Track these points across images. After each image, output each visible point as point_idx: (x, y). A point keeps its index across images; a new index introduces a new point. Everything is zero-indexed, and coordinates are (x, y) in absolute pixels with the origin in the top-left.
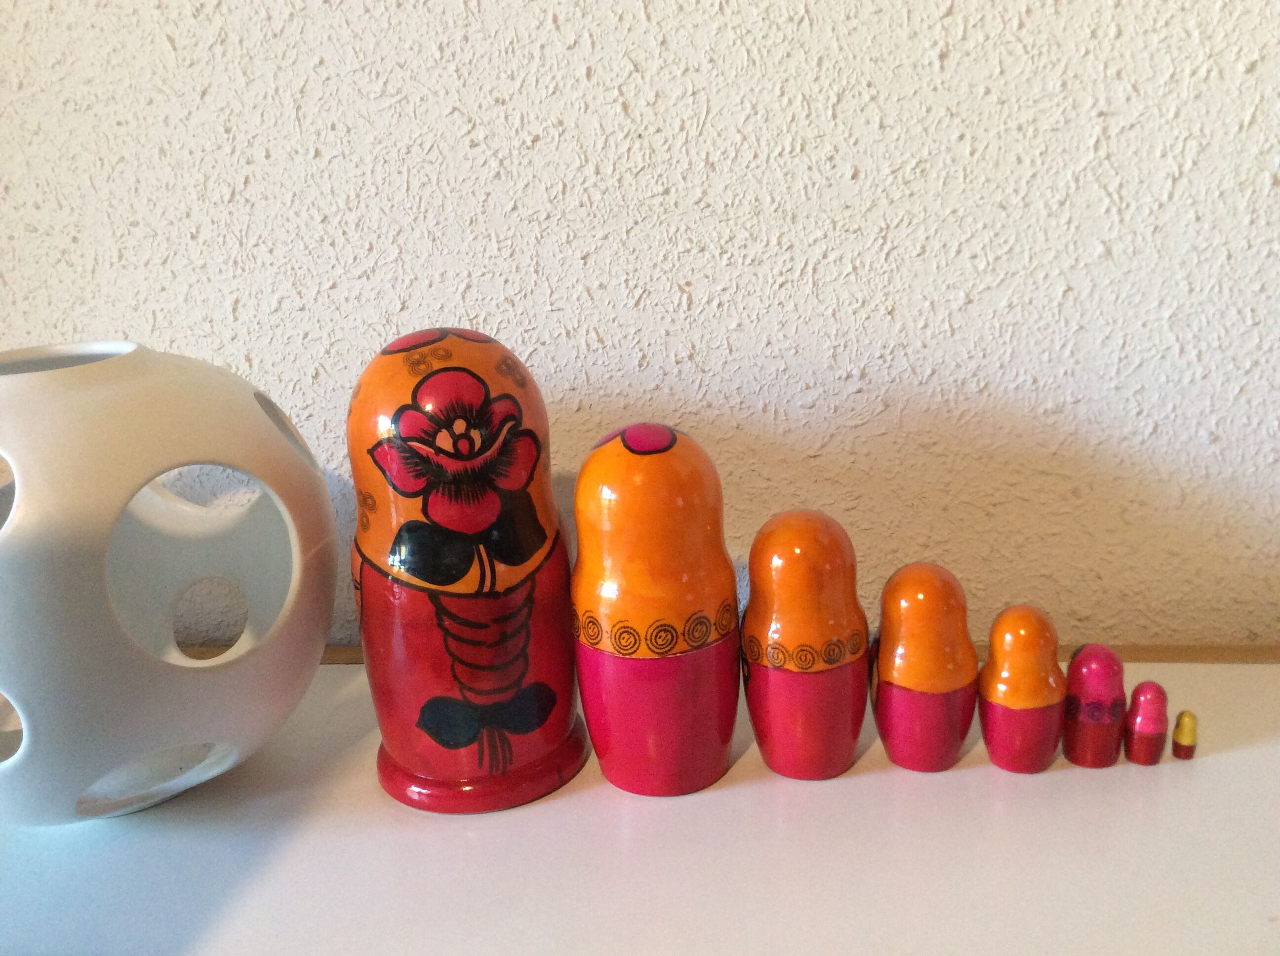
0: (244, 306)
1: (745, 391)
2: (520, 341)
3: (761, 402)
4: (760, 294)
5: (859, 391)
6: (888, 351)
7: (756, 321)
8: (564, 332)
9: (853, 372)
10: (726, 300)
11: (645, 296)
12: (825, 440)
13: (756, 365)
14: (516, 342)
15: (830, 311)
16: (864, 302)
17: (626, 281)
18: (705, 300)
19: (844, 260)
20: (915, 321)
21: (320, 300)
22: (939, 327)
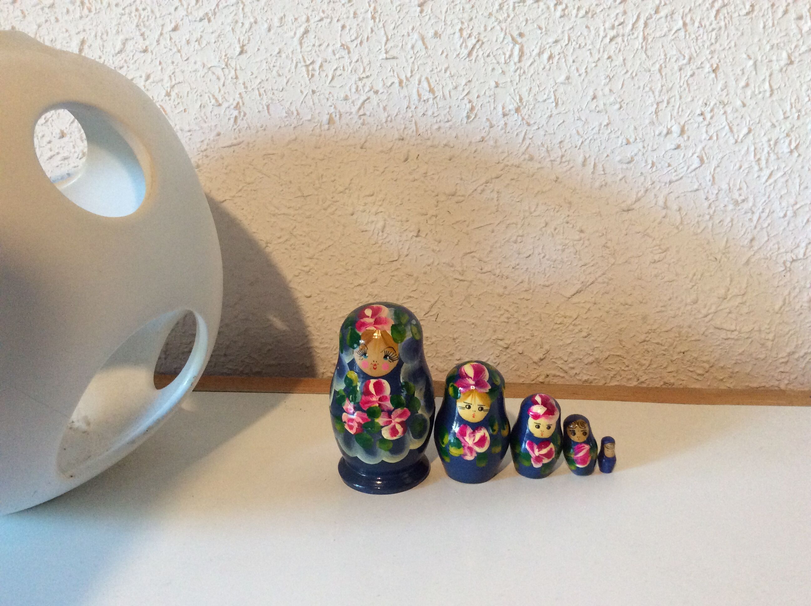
0: (90, 46)
1: (566, 145)
2: (353, 90)
3: (582, 156)
4: (590, 47)
5: (678, 147)
6: (709, 109)
7: (584, 74)
8: (397, 81)
9: (673, 129)
10: (556, 53)
11: (478, 46)
12: (640, 195)
13: (580, 119)
14: (350, 90)
15: (657, 66)
16: (690, 59)
17: (461, 30)
18: (536, 51)
19: (675, 16)
20: (737, 80)
21: (162, 42)
22: (759, 86)
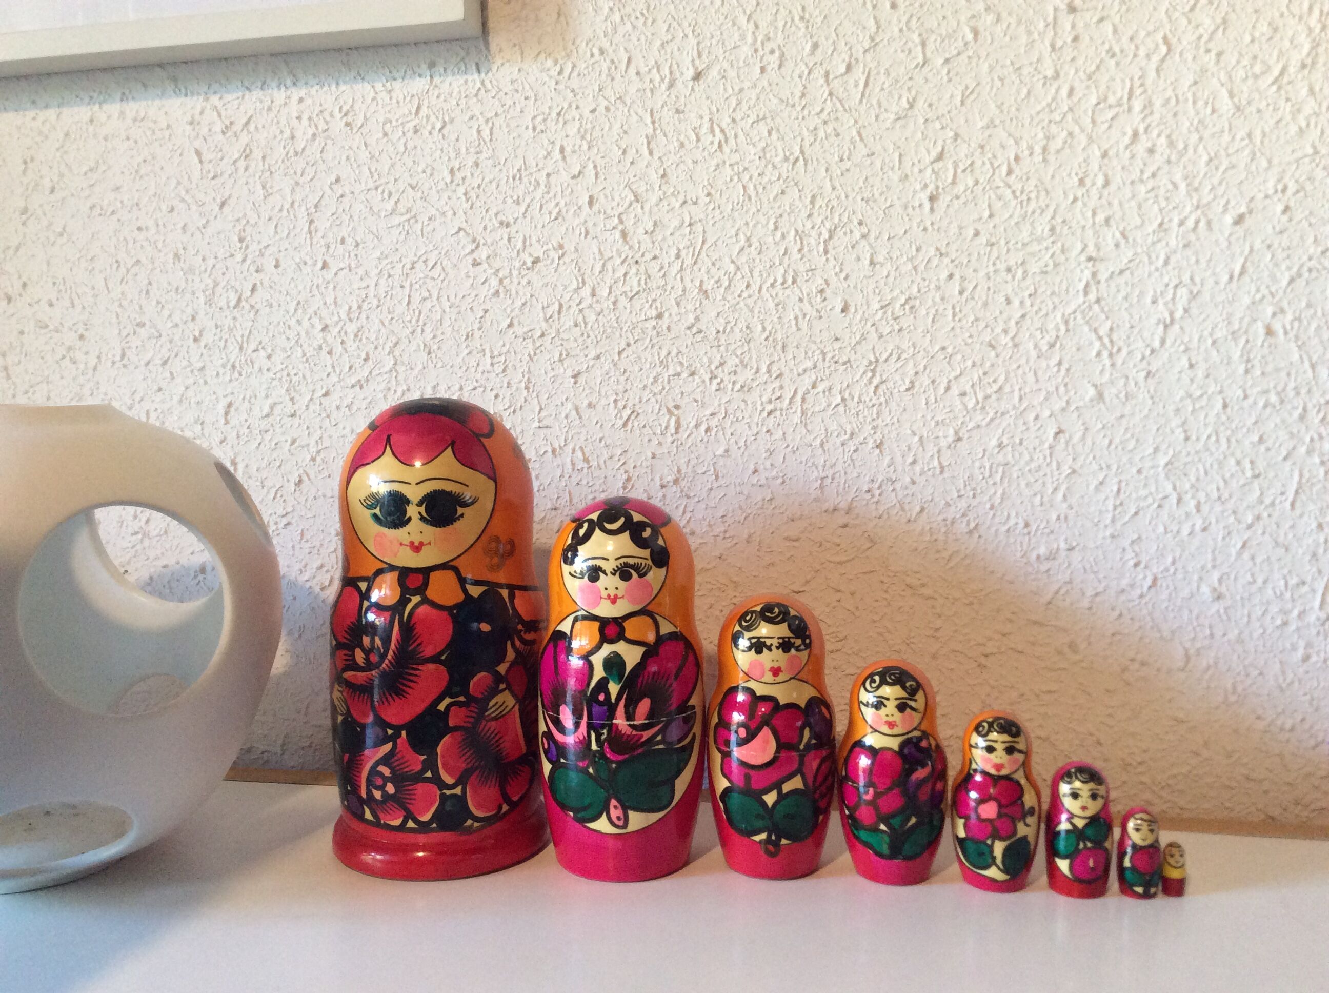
0: (236, 410)
1: (729, 520)
3: (746, 531)
4: (748, 421)
6: (876, 486)
7: (743, 448)
8: (550, 450)
10: (714, 426)
11: (633, 417)
12: (810, 576)
13: (742, 493)
15: (818, 442)
16: (852, 434)
17: (616, 401)
18: (693, 423)
19: (834, 392)
20: (904, 456)
21: (312, 407)
22: (928, 463)
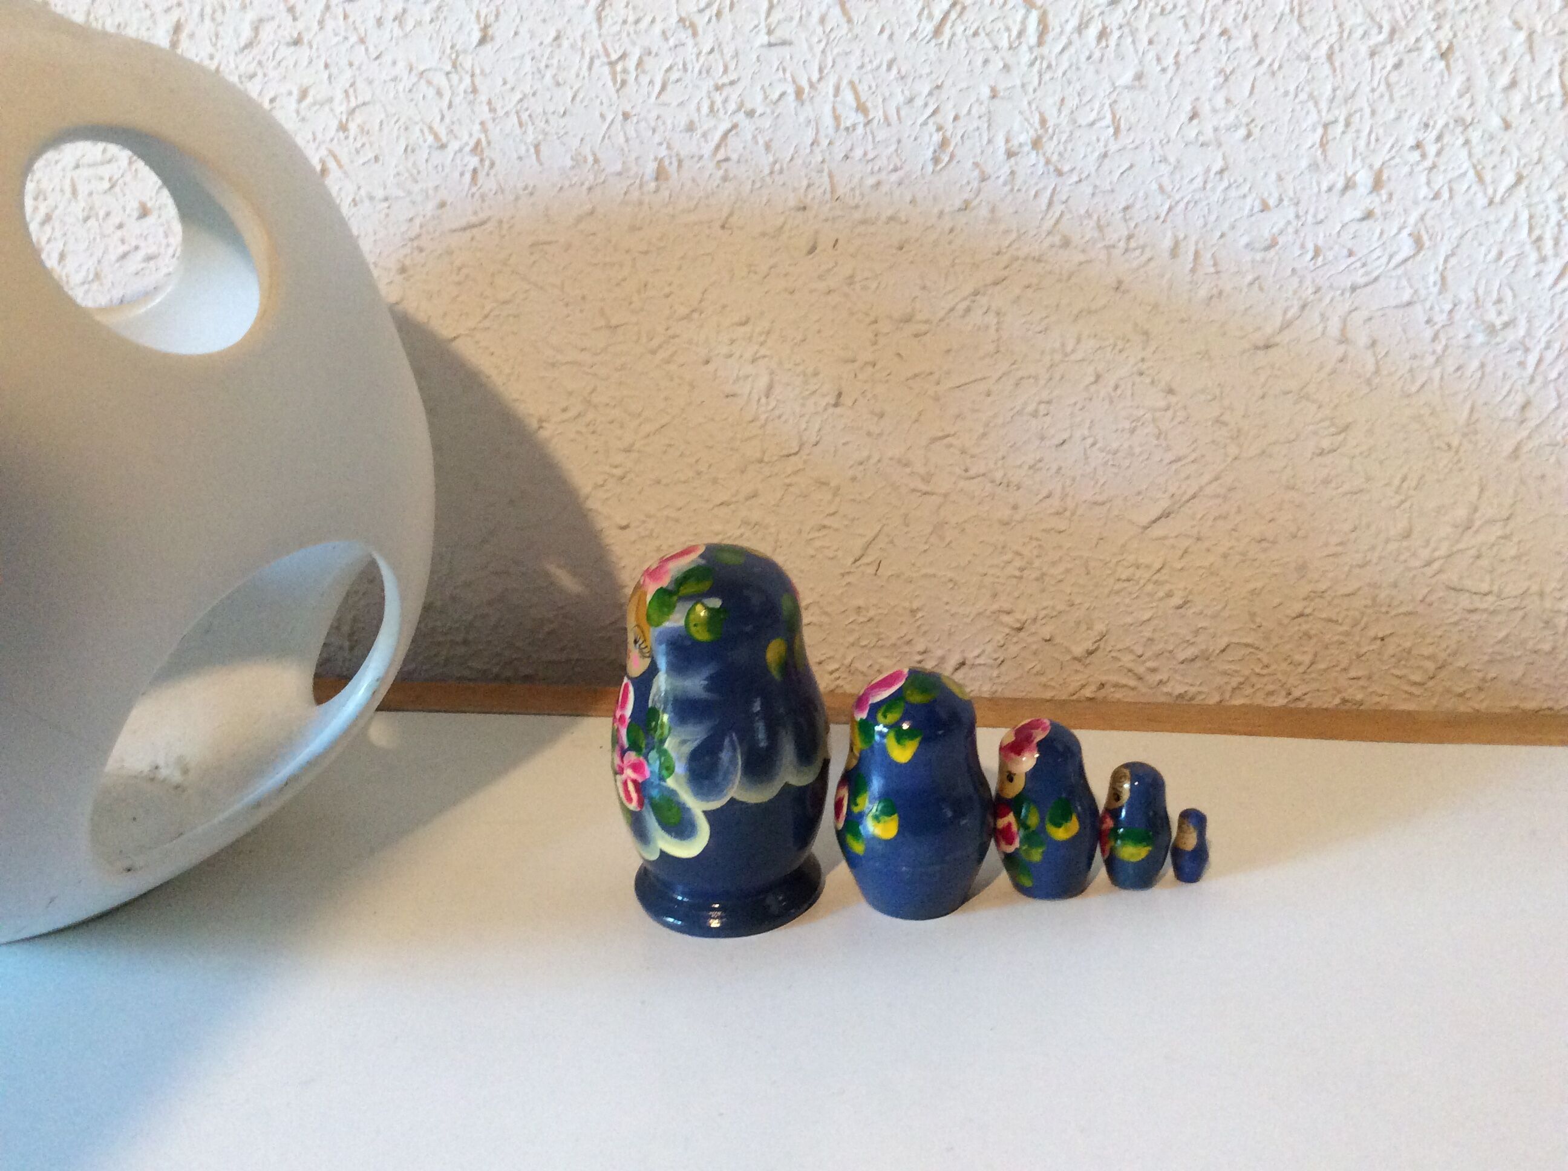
1: (1138, 214)
2: (705, 109)
3: (1169, 234)
6: (1434, 134)
7: (1171, 70)
8: (791, 90)
11: (953, 15)
12: (1290, 315)
13: (1164, 160)
14: (698, 110)
15: (1324, 48)
16: (1393, 32)
18: (1074, 22)
21: (330, 24)
22: (1539, 86)
